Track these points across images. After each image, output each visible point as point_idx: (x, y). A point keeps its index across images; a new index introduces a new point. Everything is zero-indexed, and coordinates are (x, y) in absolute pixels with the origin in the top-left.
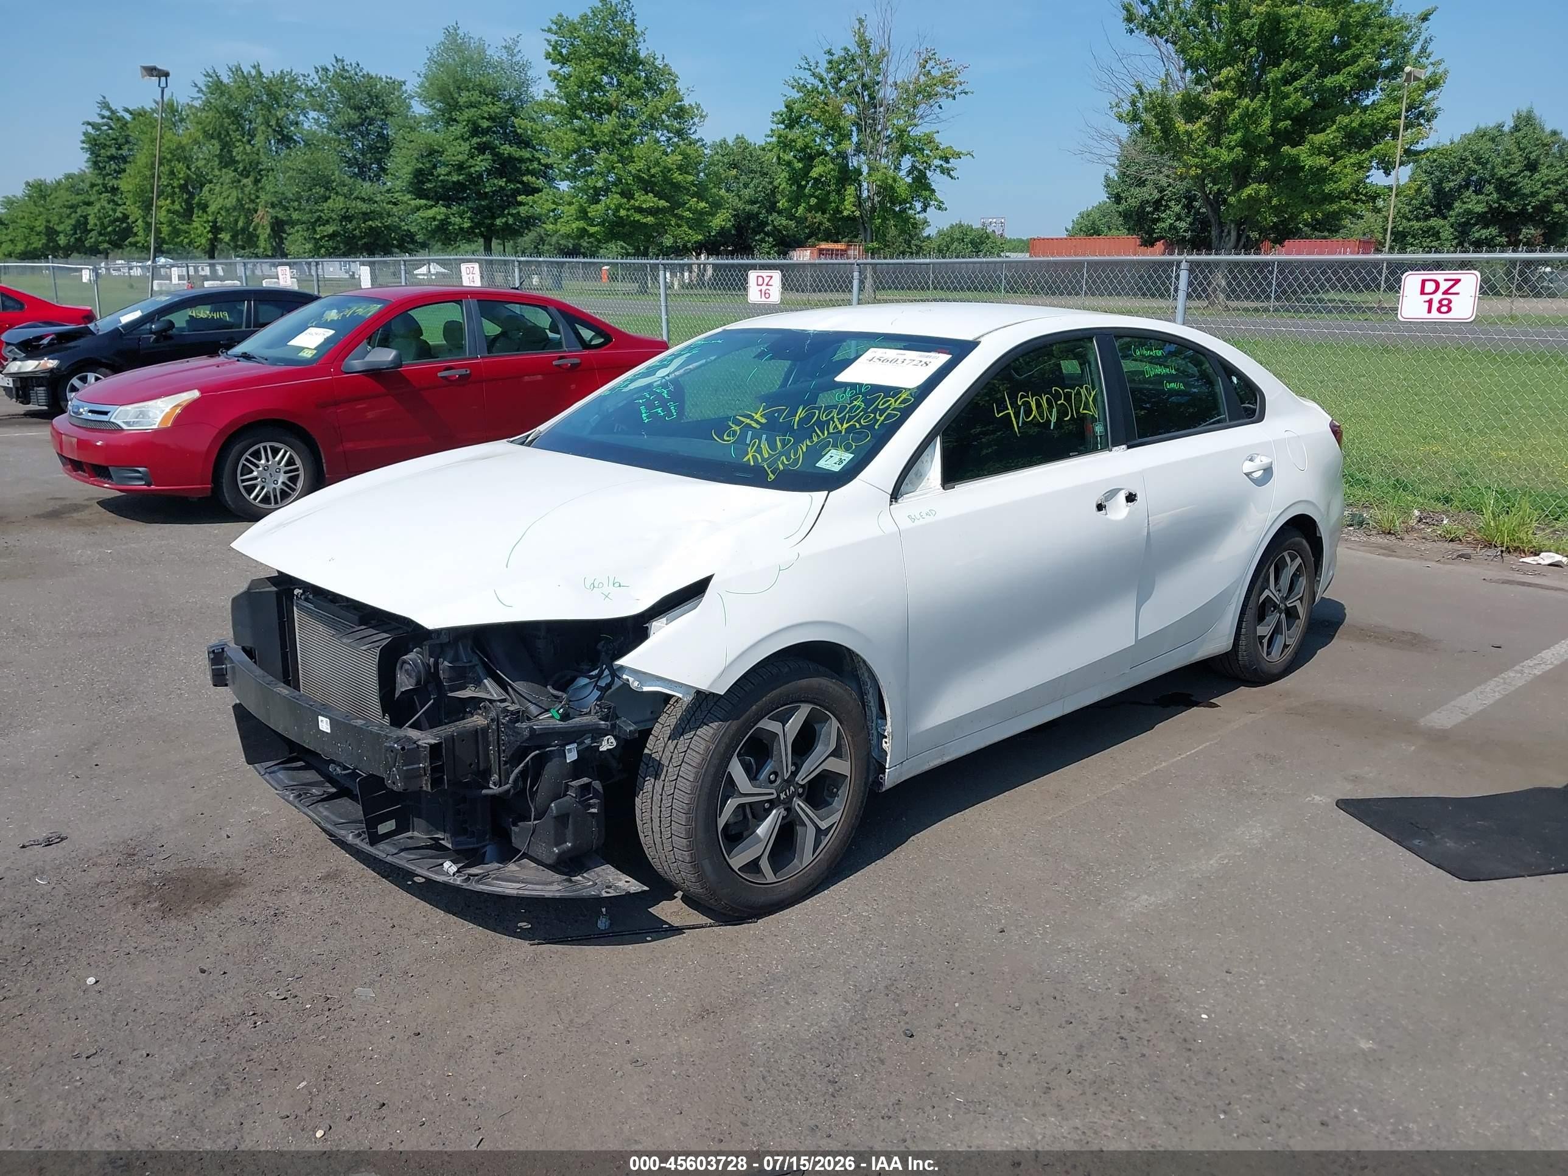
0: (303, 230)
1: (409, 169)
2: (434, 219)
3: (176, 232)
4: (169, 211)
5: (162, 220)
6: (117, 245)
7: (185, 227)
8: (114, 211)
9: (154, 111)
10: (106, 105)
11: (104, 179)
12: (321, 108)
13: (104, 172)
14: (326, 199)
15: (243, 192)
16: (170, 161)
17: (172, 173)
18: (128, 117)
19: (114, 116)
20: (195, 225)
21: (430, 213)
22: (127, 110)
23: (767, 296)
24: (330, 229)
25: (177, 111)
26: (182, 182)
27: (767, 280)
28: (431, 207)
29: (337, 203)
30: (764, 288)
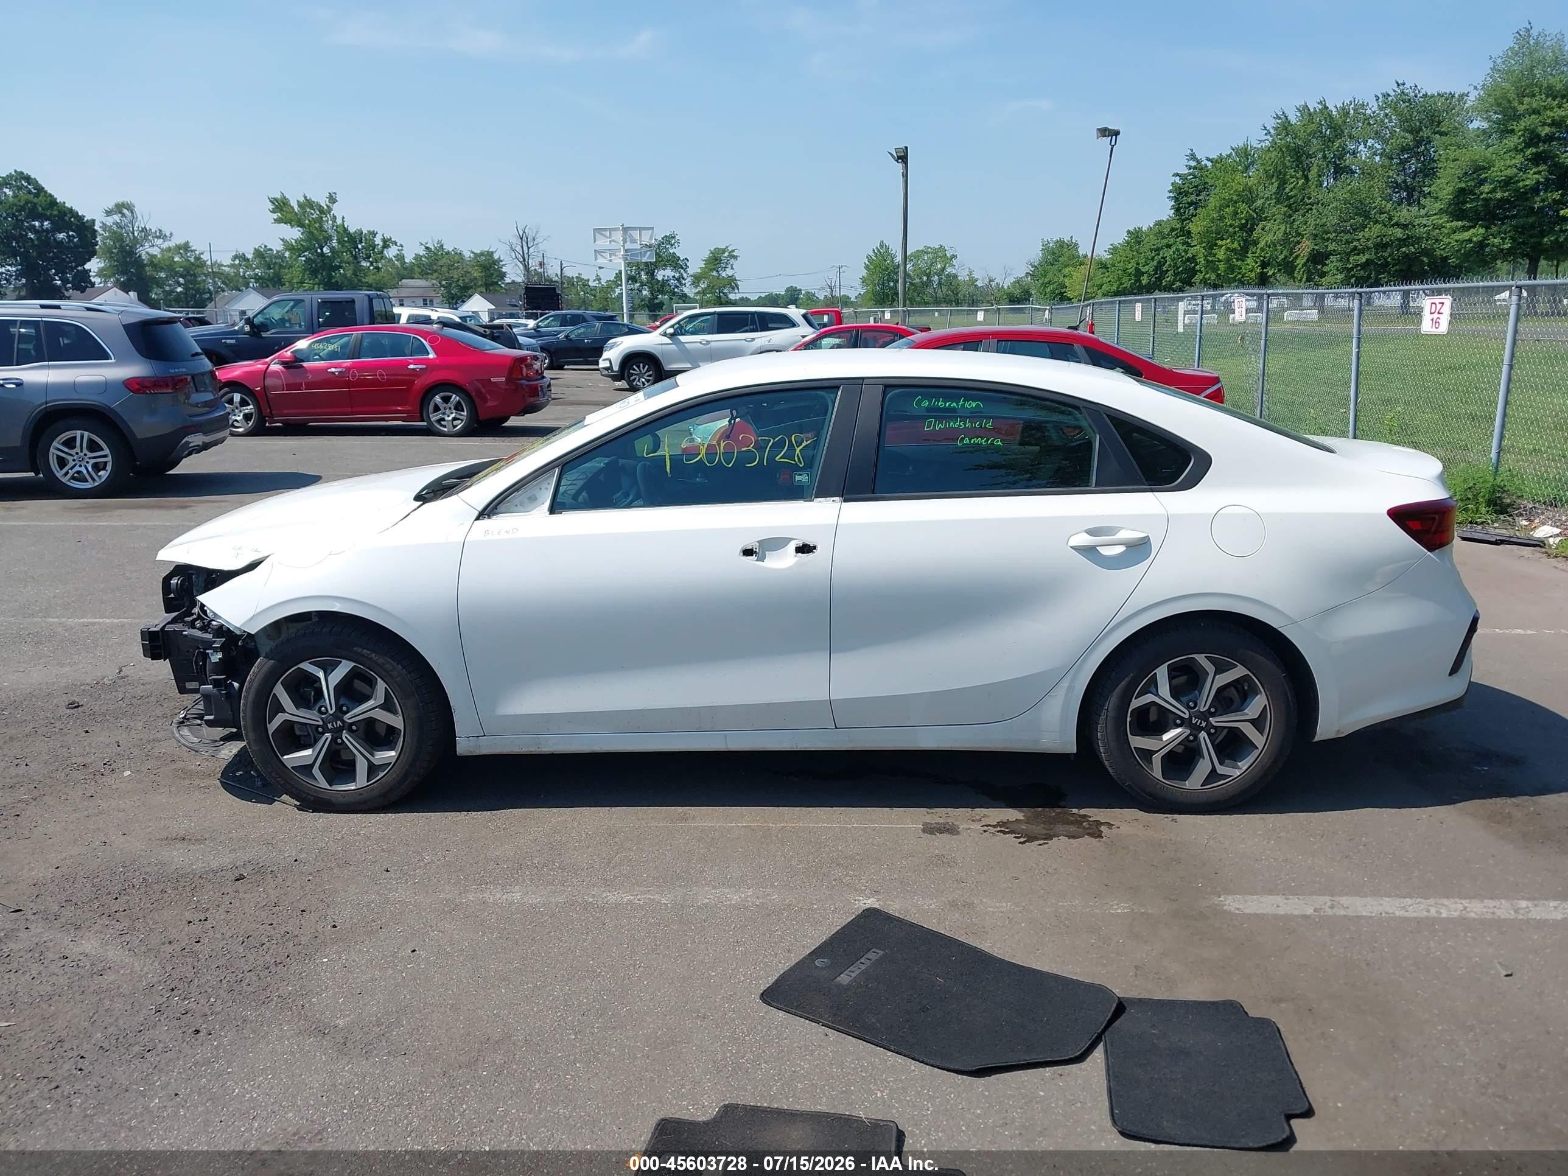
0: (1337, 261)
1: (1450, 189)
2: (1470, 241)
3: (1231, 269)
4: (1228, 249)
5: (1220, 258)
6: (1188, 283)
7: (1239, 263)
8: (1186, 252)
9: (1229, 156)
10: (1192, 156)
11: (1183, 223)
12: (1377, 135)
13: (1183, 217)
14: (1364, 227)
15: (1291, 227)
16: (1236, 202)
17: (1236, 213)
18: (1209, 164)
19: (1200, 167)
20: (1249, 261)
21: (1466, 235)
22: (1208, 159)
23: (1437, 326)
24: (1363, 259)
25: (1250, 155)
26: (1243, 221)
27: (1439, 306)
28: (1469, 228)
29: (1373, 232)
30: (1436, 316)
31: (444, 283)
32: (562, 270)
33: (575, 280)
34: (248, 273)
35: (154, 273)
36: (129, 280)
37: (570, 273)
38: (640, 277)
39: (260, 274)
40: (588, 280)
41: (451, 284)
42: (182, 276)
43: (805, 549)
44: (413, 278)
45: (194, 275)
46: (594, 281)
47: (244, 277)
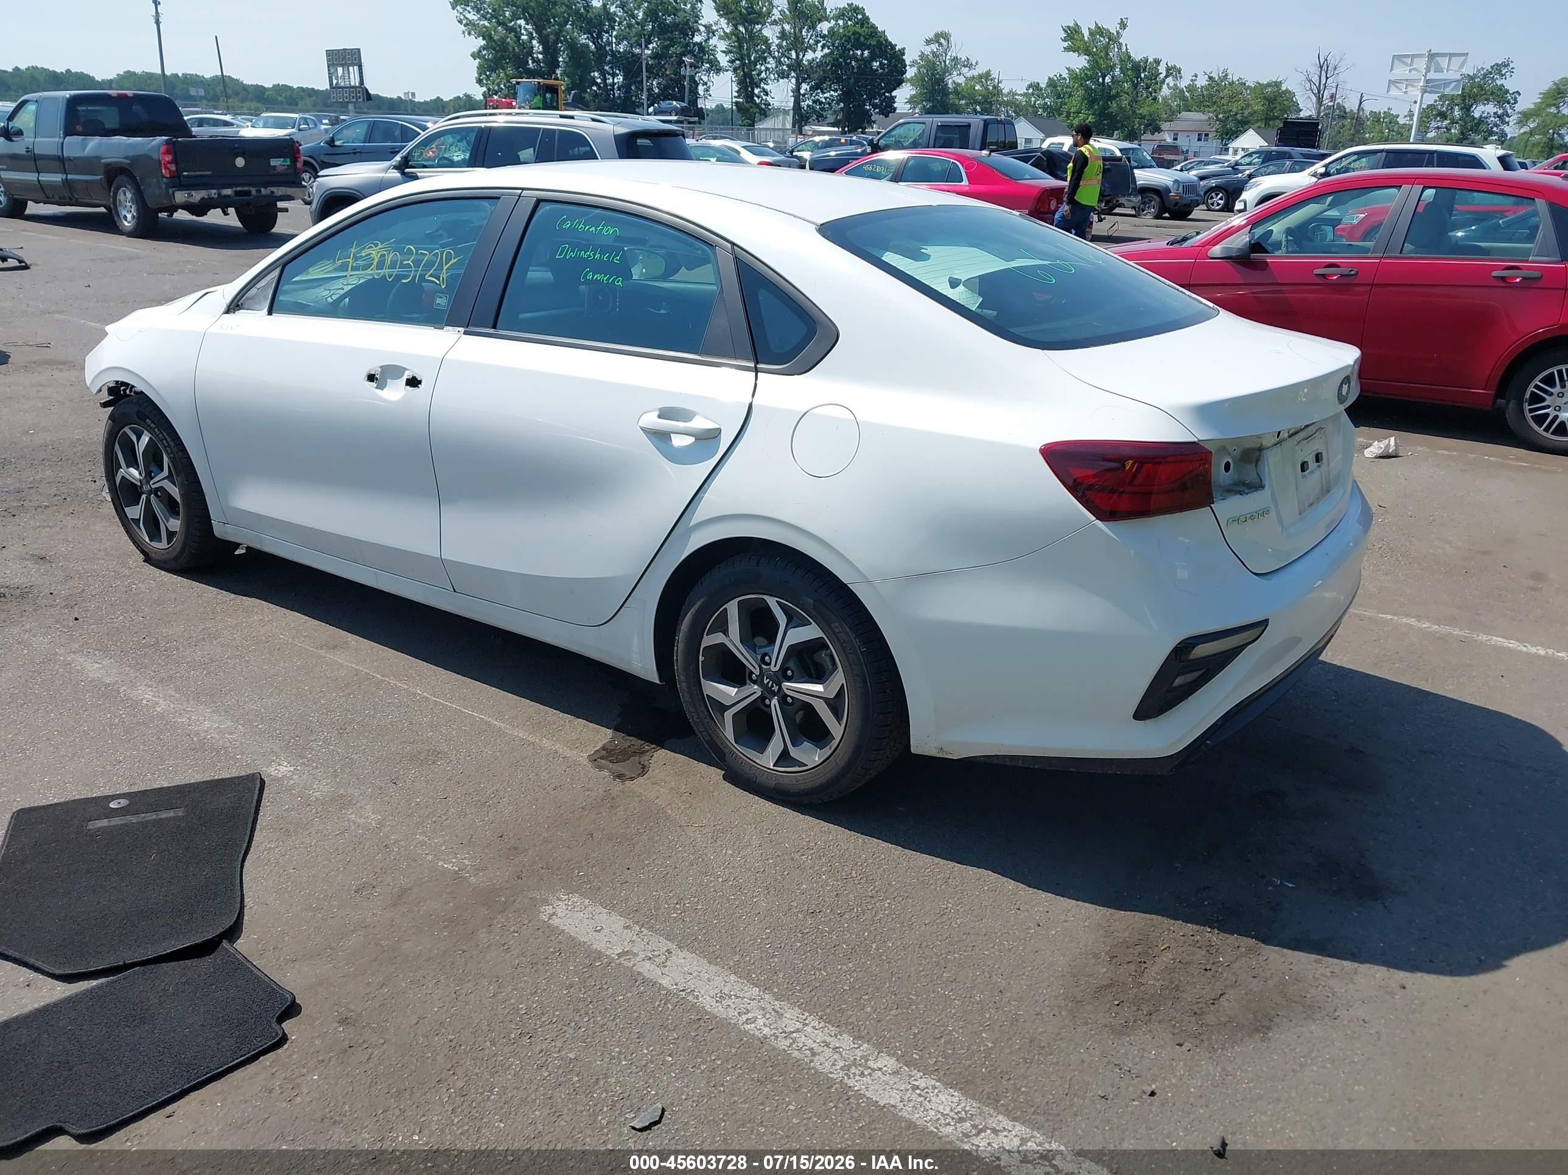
31: (1221, 116)
32: (1361, 103)
33: (1382, 115)
34: (1038, 102)
35: (957, 102)
36: (933, 107)
37: (1369, 107)
38: (1452, 113)
39: (1049, 103)
40: (1398, 116)
41: (1228, 117)
42: (979, 103)
43: (413, 382)
44: (1190, 111)
45: (991, 104)
46: (1405, 116)
47: (1034, 106)
